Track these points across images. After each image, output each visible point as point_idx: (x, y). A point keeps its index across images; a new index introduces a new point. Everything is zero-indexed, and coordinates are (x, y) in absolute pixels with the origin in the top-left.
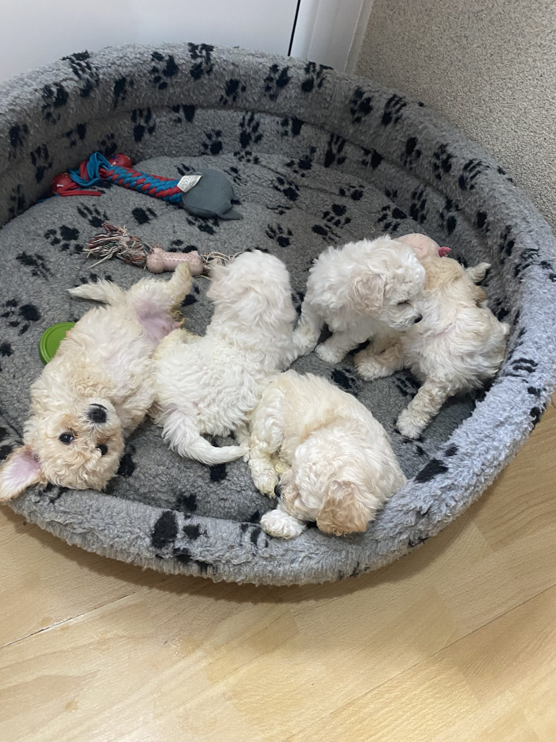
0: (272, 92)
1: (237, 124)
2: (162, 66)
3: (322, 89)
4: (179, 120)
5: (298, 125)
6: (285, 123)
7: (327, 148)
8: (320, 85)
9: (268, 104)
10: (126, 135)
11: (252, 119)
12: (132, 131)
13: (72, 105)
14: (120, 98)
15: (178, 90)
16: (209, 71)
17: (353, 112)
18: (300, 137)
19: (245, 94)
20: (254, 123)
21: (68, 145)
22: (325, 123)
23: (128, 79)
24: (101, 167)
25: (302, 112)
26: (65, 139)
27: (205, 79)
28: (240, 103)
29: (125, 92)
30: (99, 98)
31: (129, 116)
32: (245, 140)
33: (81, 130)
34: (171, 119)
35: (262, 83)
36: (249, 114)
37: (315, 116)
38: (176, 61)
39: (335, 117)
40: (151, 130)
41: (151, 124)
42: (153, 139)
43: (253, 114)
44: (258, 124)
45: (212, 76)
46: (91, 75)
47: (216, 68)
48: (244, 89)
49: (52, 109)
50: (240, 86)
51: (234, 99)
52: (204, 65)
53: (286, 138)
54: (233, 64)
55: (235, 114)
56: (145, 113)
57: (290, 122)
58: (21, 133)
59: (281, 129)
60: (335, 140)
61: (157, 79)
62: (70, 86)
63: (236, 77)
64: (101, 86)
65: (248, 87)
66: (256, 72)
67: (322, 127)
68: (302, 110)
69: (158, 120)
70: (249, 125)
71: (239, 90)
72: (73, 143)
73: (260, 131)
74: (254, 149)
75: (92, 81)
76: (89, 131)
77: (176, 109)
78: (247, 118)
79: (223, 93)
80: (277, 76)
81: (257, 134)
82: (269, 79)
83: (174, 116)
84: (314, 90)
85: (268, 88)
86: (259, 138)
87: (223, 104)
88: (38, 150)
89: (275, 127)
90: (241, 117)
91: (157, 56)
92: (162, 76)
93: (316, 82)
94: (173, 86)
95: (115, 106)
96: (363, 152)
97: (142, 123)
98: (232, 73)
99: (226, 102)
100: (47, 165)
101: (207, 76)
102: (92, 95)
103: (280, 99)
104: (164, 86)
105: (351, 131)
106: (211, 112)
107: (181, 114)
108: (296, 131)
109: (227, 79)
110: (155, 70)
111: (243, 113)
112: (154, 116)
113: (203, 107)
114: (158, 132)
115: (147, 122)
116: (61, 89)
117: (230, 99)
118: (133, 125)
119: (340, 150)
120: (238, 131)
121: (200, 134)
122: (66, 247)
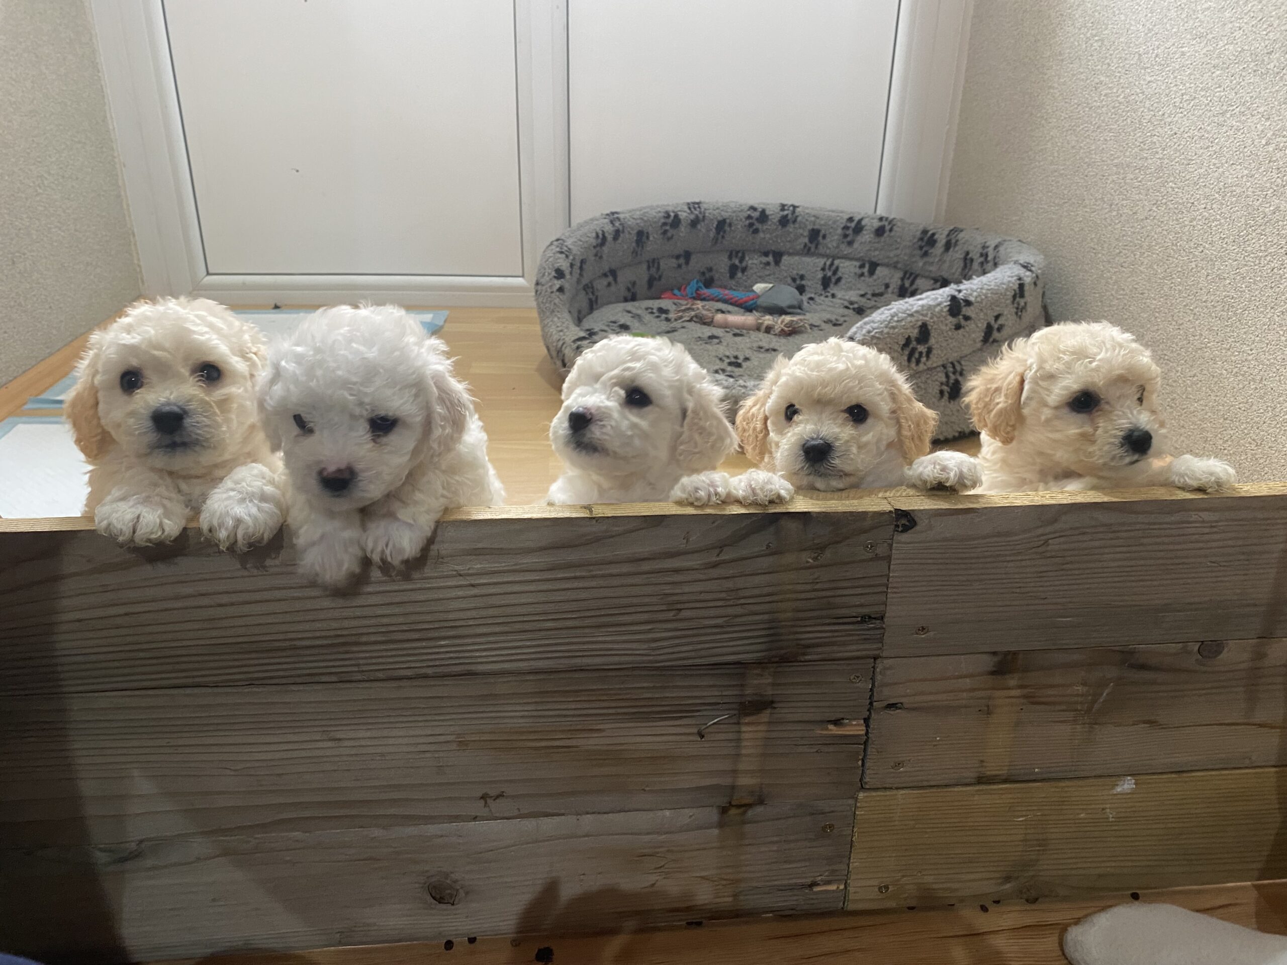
0: (849, 239)
1: (819, 269)
2: (756, 215)
3: (892, 234)
4: (768, 264)
5: (873, 266)
6: (862, 266)
7: (899, 282)
8: (891, 230)
9: (846, 250)
10: (722, 270)
11: (832, 264)
12: (727, 268)
13: (683, 229)
14: (720, 236)
15: (768, 236)
16: (795, 221)
17: (921, 248)
18: (875, 277)
19: (825, 242)
20: (834, 268)
21: (675, 266)
22: (897, 262)
23: (728, 221)
24: (697, 290)
25: (876, 256)
26: (674, 260)
27: (790, 228)
28: (821, 250)
29: (725, 232)
30: (704, 230)
31: (726, 255)
32: (826, 283)
33: (687, 255)
34: (761, 263)
35: (839, 231)
36: (830, 260)
37: (888, 257)
38: (768, 212)
39: (905, 254)
40: (744, 270)
41: (744, 264)
42: (744, 278)
43: (833, 260)
44: (837, 268)
45: (797, 225)
46: (700, 213)
47: (799, 219)
48: (824, 237)
49: (668, 228)
50: (821, 234)
51: (816, 247)
52: (790, 216)
53: (862, 278)
54: (814, 216)
55: (817, 261)
56: (740, 255)
57: (867, 266)
58: (644, 238)
59: (858, 271)
60: (907, 276)
61: (751, 225)
62: (683, 215)
63: (816, 227)
64: (706, 222)
65: (828, 236)
66: (835, 222)
67: (895, 267)
68: (877, 253)
69: (750, 262)
70: (829, 269)
71: (820, 238)
72: (679, 266)
73: (839, 274)
74: (833, 289)
75: (701, 216)
76: (693, 260)
77: (766, 254)
78: (828, 263)
79: (806, 240)
80: (853, 225)
81: (837, 277)
82: (846, 228)
83: (764, 259)
84: (886, 235)
85: (846, 236)
86: (839, 280)
87: (807, 251)
88: (654, 260)
89: (853, 270)
90: (823, 263)
91: (753, 208)
92: (756, 222)
93: (888, 228)
94: (763, 232)
95: (716, 243)
96: (932, 282)
97: (737, 262)
98: (814, 223)
99: (809, 249)
100: (657, 276)
101: (792, 226)
102: (699, 227)
103: (856, 245)
104: (756, 231)
105: (921, 264)
106: (797, 258)
107: (770, 259)
108: (872, 272)
109: (810, 227)
110: (749, 217)
111: (825, 259)
112: (747, 258)
113: (790, 254)
114: (749, 272)
115: (741, 261)
116: (676, 216)
117: (813, 246)
118: (729, 263)
119: (912, 283)
120: (820, 275)
121: (786, 277)
122: (658, 317)
